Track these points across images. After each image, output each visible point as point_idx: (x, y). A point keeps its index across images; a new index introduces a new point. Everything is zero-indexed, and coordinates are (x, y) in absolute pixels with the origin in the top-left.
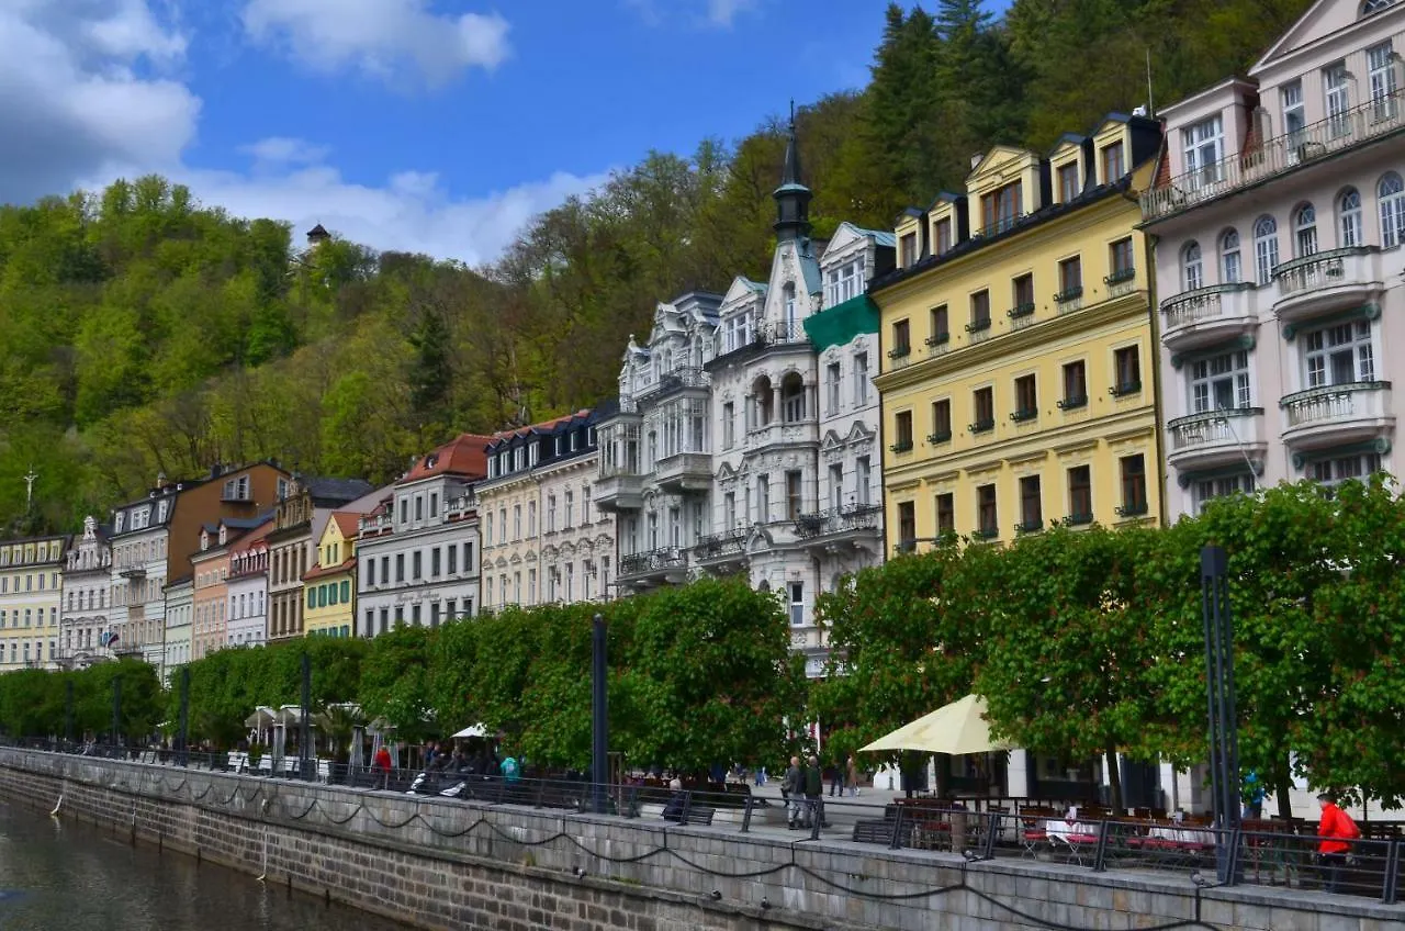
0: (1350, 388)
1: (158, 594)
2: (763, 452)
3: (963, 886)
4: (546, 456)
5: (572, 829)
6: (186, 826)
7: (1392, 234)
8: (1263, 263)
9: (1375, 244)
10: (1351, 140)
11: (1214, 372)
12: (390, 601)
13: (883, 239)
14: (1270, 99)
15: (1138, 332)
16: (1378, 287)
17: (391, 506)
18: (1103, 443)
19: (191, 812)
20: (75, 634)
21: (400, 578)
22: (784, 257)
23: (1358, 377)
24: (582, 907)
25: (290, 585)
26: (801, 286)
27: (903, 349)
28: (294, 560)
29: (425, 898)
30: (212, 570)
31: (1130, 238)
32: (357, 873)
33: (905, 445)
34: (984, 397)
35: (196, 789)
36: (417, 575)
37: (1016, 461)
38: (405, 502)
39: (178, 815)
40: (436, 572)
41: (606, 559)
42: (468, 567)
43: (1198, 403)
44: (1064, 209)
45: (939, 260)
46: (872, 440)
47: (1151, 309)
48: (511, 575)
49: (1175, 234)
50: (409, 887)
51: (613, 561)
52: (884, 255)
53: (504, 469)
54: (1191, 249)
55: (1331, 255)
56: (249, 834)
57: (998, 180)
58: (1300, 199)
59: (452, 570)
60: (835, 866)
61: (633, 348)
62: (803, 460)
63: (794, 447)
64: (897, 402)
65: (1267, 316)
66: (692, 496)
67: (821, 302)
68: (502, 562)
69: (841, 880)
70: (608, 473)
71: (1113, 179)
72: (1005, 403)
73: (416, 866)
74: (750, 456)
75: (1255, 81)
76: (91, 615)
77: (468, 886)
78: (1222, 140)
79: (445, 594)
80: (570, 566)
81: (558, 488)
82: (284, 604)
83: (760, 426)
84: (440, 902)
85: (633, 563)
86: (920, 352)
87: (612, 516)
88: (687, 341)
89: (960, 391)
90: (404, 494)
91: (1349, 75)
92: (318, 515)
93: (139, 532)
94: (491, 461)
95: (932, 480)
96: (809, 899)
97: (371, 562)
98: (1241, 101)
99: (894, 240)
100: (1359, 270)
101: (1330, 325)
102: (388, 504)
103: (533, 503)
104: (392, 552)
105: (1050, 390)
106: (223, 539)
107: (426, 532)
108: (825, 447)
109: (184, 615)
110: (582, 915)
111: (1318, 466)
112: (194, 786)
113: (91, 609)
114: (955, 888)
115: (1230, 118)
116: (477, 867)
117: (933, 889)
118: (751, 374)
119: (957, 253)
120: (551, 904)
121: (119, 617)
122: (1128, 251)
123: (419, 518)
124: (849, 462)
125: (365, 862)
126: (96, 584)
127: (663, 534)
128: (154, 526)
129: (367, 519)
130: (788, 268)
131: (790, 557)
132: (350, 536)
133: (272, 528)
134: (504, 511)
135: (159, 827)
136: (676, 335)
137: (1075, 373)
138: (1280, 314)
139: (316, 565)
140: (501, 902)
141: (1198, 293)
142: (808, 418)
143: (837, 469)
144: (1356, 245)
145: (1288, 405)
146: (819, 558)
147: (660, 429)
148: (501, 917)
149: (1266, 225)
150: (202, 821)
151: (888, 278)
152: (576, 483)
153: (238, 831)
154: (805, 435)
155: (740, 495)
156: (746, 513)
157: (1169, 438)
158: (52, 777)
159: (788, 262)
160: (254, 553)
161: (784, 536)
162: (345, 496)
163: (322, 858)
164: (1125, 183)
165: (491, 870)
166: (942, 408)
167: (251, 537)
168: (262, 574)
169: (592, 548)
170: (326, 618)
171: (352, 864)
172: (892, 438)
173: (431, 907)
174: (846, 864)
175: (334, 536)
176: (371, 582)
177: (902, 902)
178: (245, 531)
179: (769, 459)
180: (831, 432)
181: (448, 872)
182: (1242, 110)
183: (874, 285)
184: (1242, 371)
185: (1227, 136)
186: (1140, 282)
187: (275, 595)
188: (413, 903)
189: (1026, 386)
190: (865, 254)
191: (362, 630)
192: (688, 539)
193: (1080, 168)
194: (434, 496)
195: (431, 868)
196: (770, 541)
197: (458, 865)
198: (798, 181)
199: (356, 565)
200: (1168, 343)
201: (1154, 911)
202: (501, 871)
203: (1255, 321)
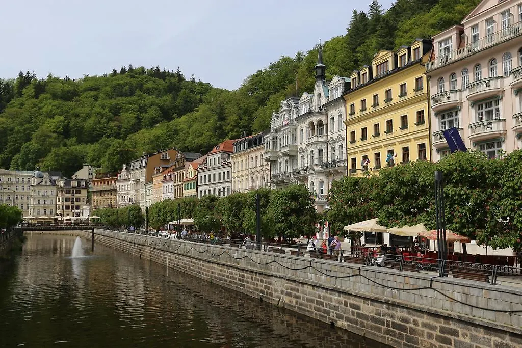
0: (491, 121)
1: (143, 186)
2: (312, 144)
3: (360, 275)
4: (250, 145)
5: (249, 255)
6: (147, 252)
7: (507, 72)
8: (464, 83)
9: (501, 76)
10: (494, 43)
11: (448, 117)
12: (207, 188)
13: (347, 80)
14: (468, 32)
15: (424, 106)
16: (502, 89)
17: (207, 161)
18: (413, 140)
19: (148, 248)
20: (121, 197)
21: (209, 181)
22: (318, 86)
23: (494, 118)
24: (252, 277)
25: (179, 183)
26: (323, 94)
27: (353, 113)
28: (180, 176)
29: (210, 274)
30: (158, 179)
31: (422, 77)
32: (192, 266)
33: (353, 141)
34: (377, 126)
35: (150, 241)
36: (214, 180)
37: (386, 146)
38: (210, 159)
39: (145, 249)
40: (220, 180)
41: (267, 175)
42: (228, 178)
43: (442, 127)
44: (402, 69)
45: (364, 85)
46: (344, 140)
47: (428, 99)
48: (240, 180)
49: (436, 75)
50: (206, 271)
51: (269, 176)
52: (347, 85)
53: (238, 150)
54: (441, 80)
55: (486, 80)
56: (163, 254)
57: (381, 61)
58: (477, 62)
59: (224, 179)
60: (323, 267)
61: (275, 114)
62: (324, 147)
63: (321, 142)
64: (351, 129)
65: (465, 100)
66: (292, 157)
67: (328, 99)
68: (238, 177)
69: (324, 271)
70: (267, 151)
71: (417, 59)
72: (383, 128)
73: (207, 264)
74: (308, 145)
75: (463, 26)
76: (125, 192)
77: (221, 270)
78: (452, 45)
79: (222, 186)
80: (257, 177)
81: (254, 155)
82: (178, 189)
83: (311, 136)
84: (214, 275)
85: (275, 176)
86: (358, 113)
87: (269, 163)
88: (290, 111)
89: (369, 125)
90: (210, 157)
91: (495, 22)
92: (187, 163)
93: (137, 169)
94: (235, 147)
95: (361, 152)
96: (315, 277)
97: (201, 177)
98: (458, 33)
99: (350, 80)
100: (496, 84)
101: (486, 102)
102: (206, 160)
103: (246, 159)
104: (207, 174)
105: (397, 124)
106: (161, 171)
107: (216, 168)
108: (330, 142)
109: (151, 192)
110: (252, 280)
111: (481, 146)
112: (149, 240)
113: (125, 191)
114: (357, 275)
115: (454, 38)
116: (224, 265)
117: (351, 275)
118: (308, 121)
119: (369, 83)
120: (243, 276)
121: (133, 192)
122: (421, 81)
123: (215, 164)
124: (337, 147)
125: (194, 263)
126: (126, 184)
127: (284, 167)
128: (142, 167)
129: (200, 164)
130: (319, 89)
131: (320, 174)
132: (195, 170)
133: (174, 167)
134: (238, 162)
135: (140, 252)
136: (286, 110)
137: (404, 119)
138: (469, 99)
139: (186, 177)
140: (230, 275)
141: (443, 93)
142: (325, 134)
143: (333, 148)
144: (495, 76)
145: (471, 127)
146: (328, 175)
147: (282, 138)
148: (230, 280)
149: (465, 71)
150: (151, 251)
151: (348, 91)
152: (258, 154)
153: (161, 254)
154: (324, 139)
155: (305, 157)
156: (307, 162)
157: (433, 138)
158: (113, 238)
159: (319, 88)
160: (169, 174)
161: (317, 168)
162: (194, 158)
163: (183, 262)
164: (421, 60)
165: (227, 266)
166: (364, 130)
167: (168, 170)
168: (172, 180)
169: (263, 172)
170: (189, 193)
171: (190, 264)
172: (349, 139)
173: (211, 276)
174: (326, 267)
175: (191, 169)
176: (201, 183)
177: (342, 279)
178: (167, 168)
179: (313, 146)
180: (332, 138)
181: (216, 266)
182: (458, 35)
183: (344, 94)
184: (456, 117)
185: (453, 44)
186: (425, 90)
187: (175, 186)
188: (206, 275)
189: (389, 123)
190: (341, 84)
191: (199, 196)
192: (290, 170)
193: (407, 56)
194: (219, 157)
195: (211, 265)
196: (314, 170)
197: (218, 264)
198: (321, 63)
199: (197, 178)
200: (433, 109)
201: (417, 284)
202: (230, 267)
203: (461, 102)
